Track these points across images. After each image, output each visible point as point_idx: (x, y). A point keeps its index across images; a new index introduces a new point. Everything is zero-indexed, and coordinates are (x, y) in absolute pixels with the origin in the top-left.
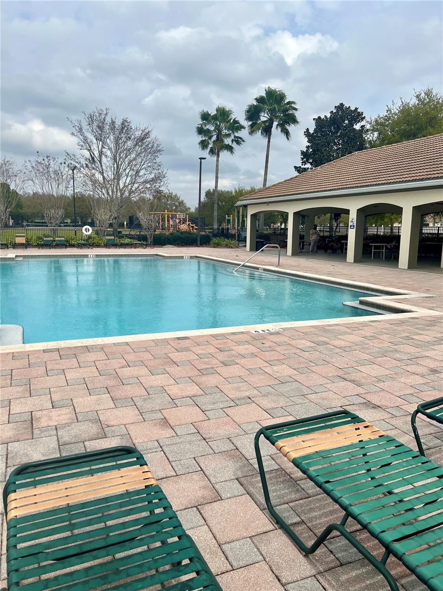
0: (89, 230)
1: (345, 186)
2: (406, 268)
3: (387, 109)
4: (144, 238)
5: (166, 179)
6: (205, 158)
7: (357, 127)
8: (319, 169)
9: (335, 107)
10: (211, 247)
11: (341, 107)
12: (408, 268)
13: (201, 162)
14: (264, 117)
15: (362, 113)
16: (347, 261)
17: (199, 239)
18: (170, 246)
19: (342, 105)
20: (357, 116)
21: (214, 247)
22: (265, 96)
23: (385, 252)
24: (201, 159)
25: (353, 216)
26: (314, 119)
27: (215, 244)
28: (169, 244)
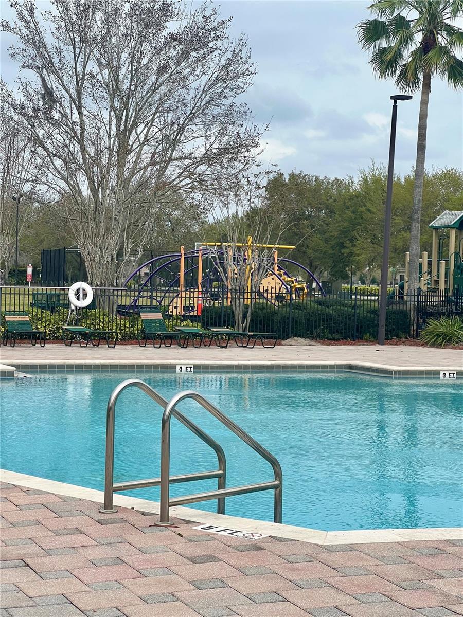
0: (85, 295)
5: (258, 150)
6: (410, 98)
13: (395, 108)
17: (382, 321)
18: (301, 340)
21: (435, 345)
24: (395, 98)
27: (438, 335)
28: (296, 335)
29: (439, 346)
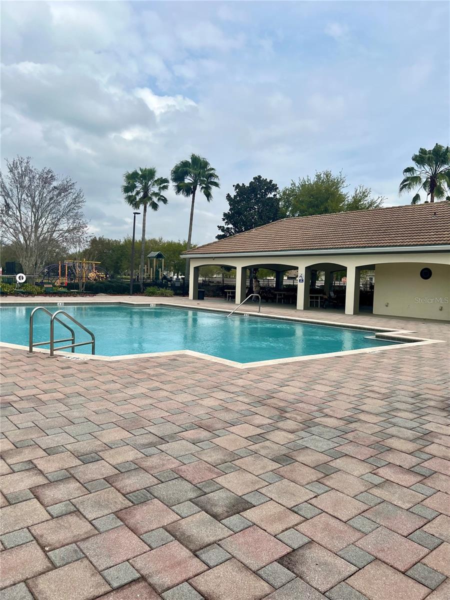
0: (23, 278)
1: (294, 248)
2: (352, 313)
3: (292, 183)
4: (76, 286)
5: (87, 228)
6: (140, 213)
7: (271, 195)
8: (254, 231)
9: (254, 178)
10: (145, 296)
11: (258, 179)
12: (354, 314)
13: (135, 217)
14: (188, 180)
15: (276, 185)
16: (297, 308)
17: (131, 288)
18: (103, 294)
19: (260, 177)
20: (272, 187)
21: (149, 296)
22: (190, 161)
23: (320, 302)
24: (135, 213)
25: (302, 272)
26: (234, 186)
27: (150, 292)
28: (101, 293)
29: (150, 296)
